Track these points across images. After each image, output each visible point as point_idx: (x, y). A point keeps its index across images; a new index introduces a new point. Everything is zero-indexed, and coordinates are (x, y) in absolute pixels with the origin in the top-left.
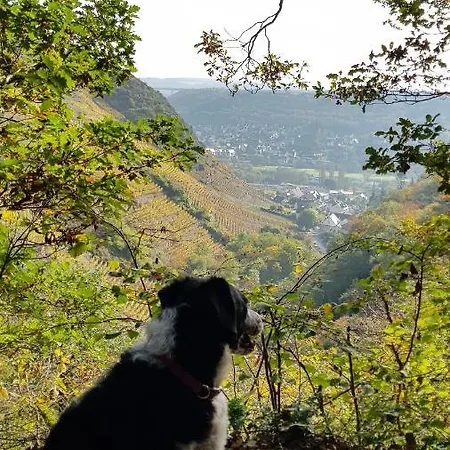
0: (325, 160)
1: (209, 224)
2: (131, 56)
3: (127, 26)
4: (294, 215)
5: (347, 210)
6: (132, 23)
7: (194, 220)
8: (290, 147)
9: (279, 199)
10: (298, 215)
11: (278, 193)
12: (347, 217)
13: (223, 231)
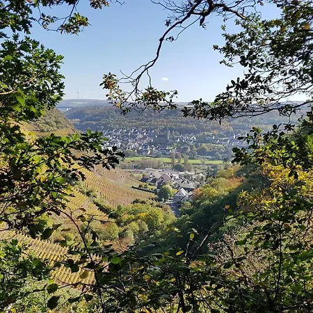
0: (174, 151)
1: (96, 200)
2: (61, 90)
3: (55, 69)
4: (155, 190)
5: (192, 185)
6: (58, 67)
7: (86, 197)
8: (150, 144)
9: (144, 180)
10: (158, 190)
11: (143, 176)
12: (192, 190)
13: (106, 204)
